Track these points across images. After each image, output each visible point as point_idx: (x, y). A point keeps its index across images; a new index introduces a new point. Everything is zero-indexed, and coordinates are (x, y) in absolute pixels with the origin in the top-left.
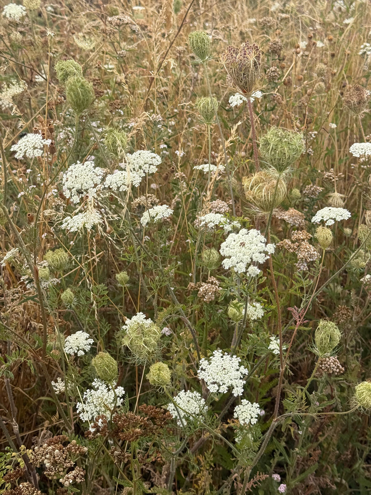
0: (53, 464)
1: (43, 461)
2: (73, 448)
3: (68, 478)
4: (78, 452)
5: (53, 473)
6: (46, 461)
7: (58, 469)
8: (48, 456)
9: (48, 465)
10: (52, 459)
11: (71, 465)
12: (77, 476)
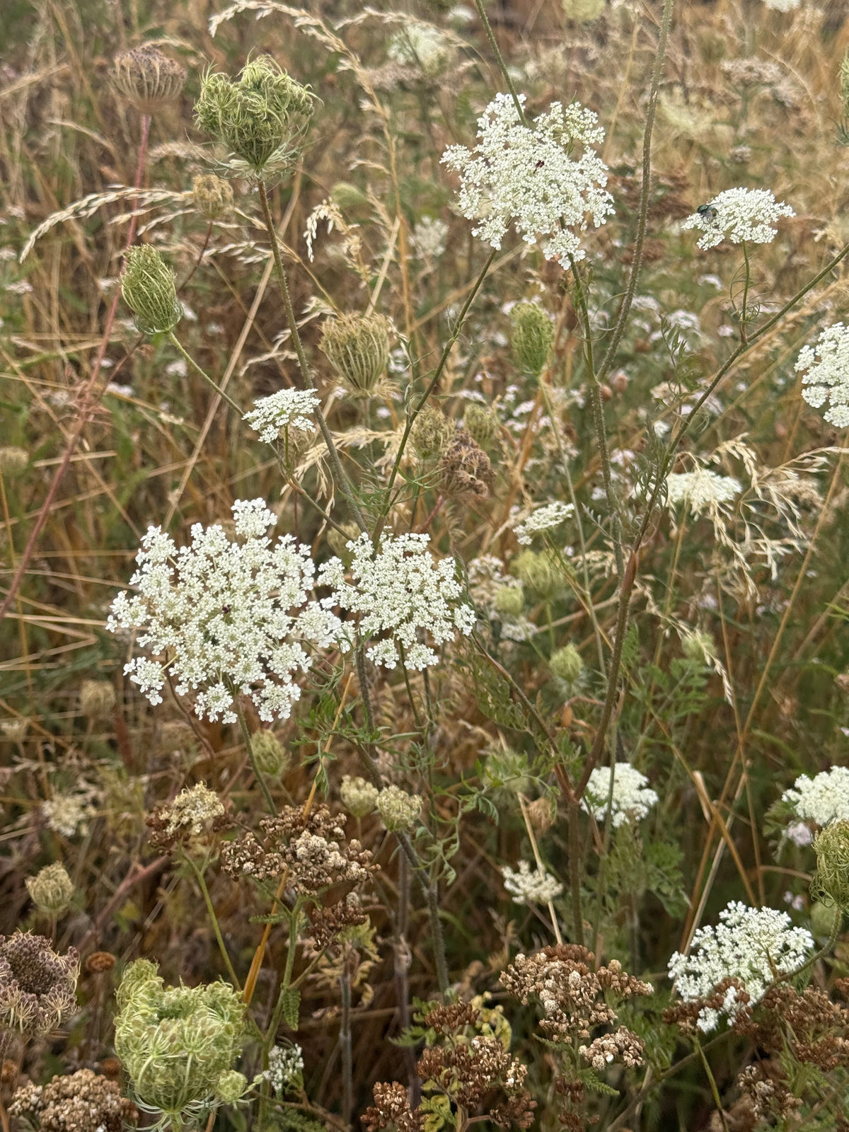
0: (562, 1005)
1: (538, 991)
2: (615, 977)
3: (603, 1049)
4: (628, 990)
5: (564, 1027)
6: (544, 994)
7: (576, 1020)
8: (549, 983)
9: (550, 1004)
10: (560, 991)
11: (609, 1018)
12: (627, 1048)
